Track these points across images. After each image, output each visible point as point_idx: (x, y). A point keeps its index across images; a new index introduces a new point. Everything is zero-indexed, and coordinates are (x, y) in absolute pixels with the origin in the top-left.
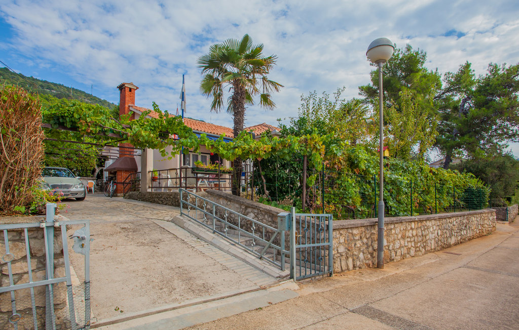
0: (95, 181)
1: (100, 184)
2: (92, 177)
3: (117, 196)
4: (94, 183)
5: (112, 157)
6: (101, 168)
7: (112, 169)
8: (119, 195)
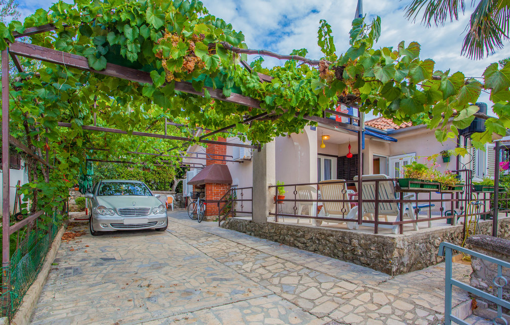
0: (174, 195)
1: (179, 199)
2: (171, 191)
3: (206, 220)
4: (173, 198)
5: (196, 166)
6: (180, 180)
7: (198, 182)
8: (209, 218)
